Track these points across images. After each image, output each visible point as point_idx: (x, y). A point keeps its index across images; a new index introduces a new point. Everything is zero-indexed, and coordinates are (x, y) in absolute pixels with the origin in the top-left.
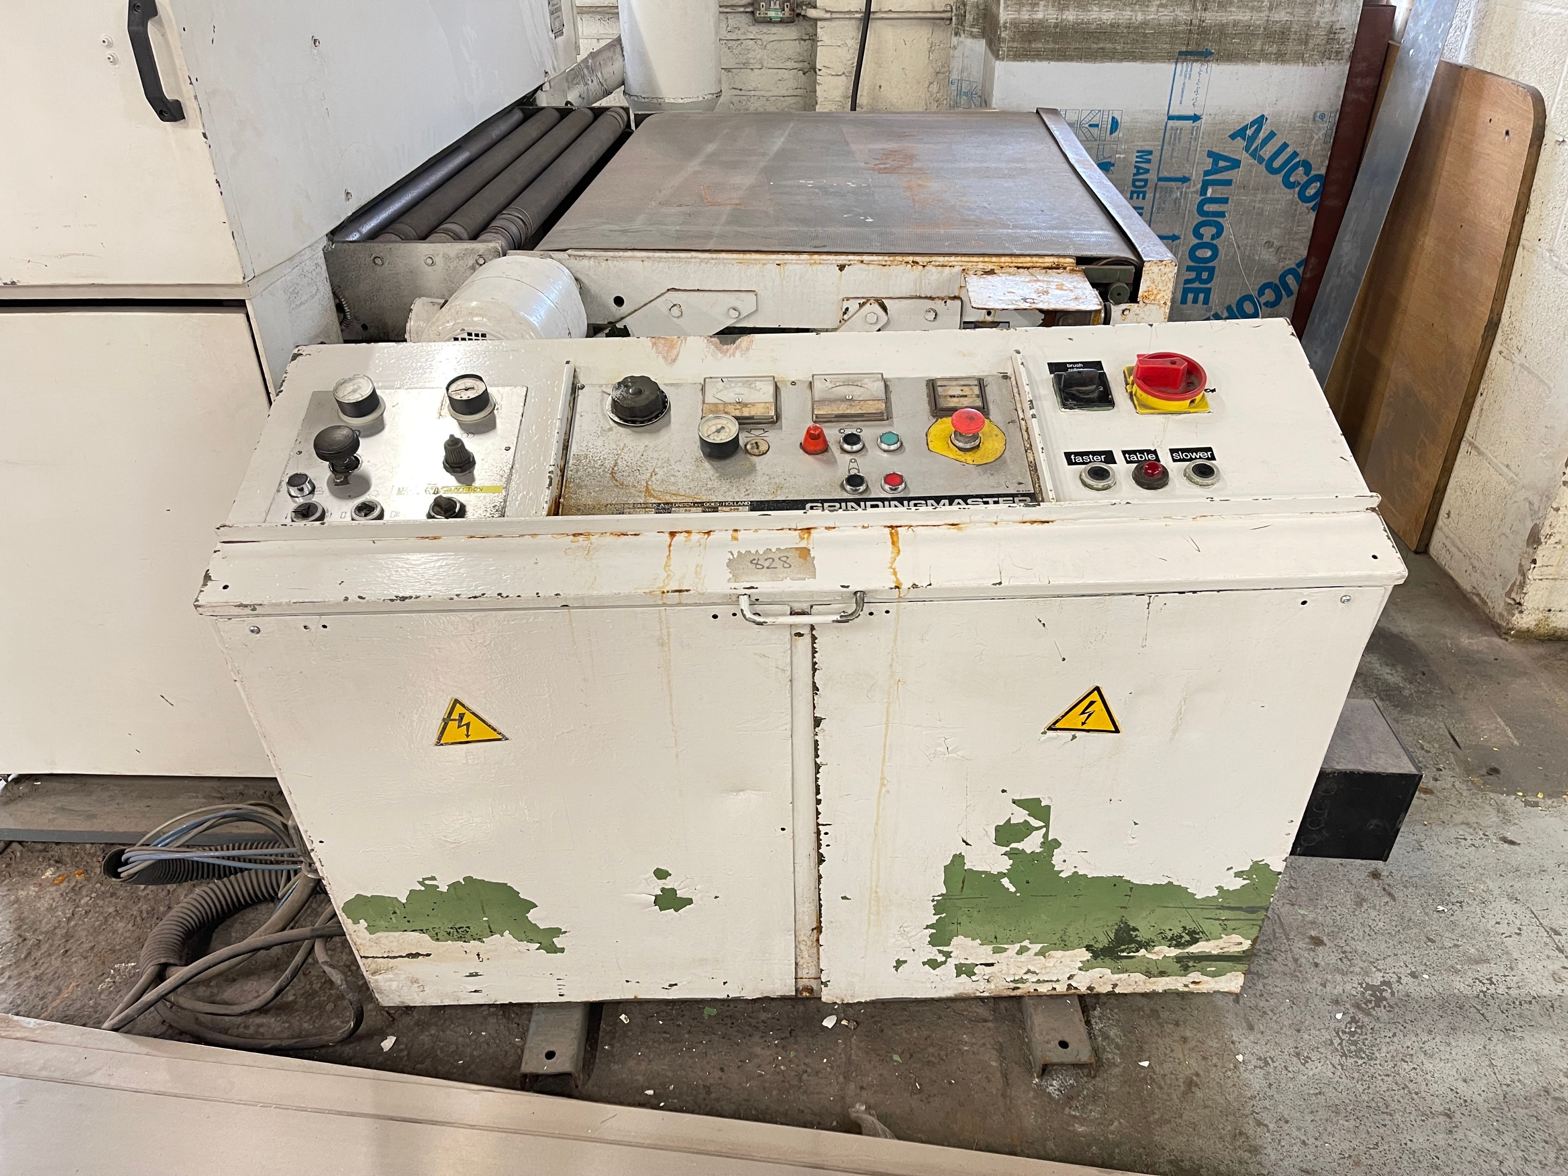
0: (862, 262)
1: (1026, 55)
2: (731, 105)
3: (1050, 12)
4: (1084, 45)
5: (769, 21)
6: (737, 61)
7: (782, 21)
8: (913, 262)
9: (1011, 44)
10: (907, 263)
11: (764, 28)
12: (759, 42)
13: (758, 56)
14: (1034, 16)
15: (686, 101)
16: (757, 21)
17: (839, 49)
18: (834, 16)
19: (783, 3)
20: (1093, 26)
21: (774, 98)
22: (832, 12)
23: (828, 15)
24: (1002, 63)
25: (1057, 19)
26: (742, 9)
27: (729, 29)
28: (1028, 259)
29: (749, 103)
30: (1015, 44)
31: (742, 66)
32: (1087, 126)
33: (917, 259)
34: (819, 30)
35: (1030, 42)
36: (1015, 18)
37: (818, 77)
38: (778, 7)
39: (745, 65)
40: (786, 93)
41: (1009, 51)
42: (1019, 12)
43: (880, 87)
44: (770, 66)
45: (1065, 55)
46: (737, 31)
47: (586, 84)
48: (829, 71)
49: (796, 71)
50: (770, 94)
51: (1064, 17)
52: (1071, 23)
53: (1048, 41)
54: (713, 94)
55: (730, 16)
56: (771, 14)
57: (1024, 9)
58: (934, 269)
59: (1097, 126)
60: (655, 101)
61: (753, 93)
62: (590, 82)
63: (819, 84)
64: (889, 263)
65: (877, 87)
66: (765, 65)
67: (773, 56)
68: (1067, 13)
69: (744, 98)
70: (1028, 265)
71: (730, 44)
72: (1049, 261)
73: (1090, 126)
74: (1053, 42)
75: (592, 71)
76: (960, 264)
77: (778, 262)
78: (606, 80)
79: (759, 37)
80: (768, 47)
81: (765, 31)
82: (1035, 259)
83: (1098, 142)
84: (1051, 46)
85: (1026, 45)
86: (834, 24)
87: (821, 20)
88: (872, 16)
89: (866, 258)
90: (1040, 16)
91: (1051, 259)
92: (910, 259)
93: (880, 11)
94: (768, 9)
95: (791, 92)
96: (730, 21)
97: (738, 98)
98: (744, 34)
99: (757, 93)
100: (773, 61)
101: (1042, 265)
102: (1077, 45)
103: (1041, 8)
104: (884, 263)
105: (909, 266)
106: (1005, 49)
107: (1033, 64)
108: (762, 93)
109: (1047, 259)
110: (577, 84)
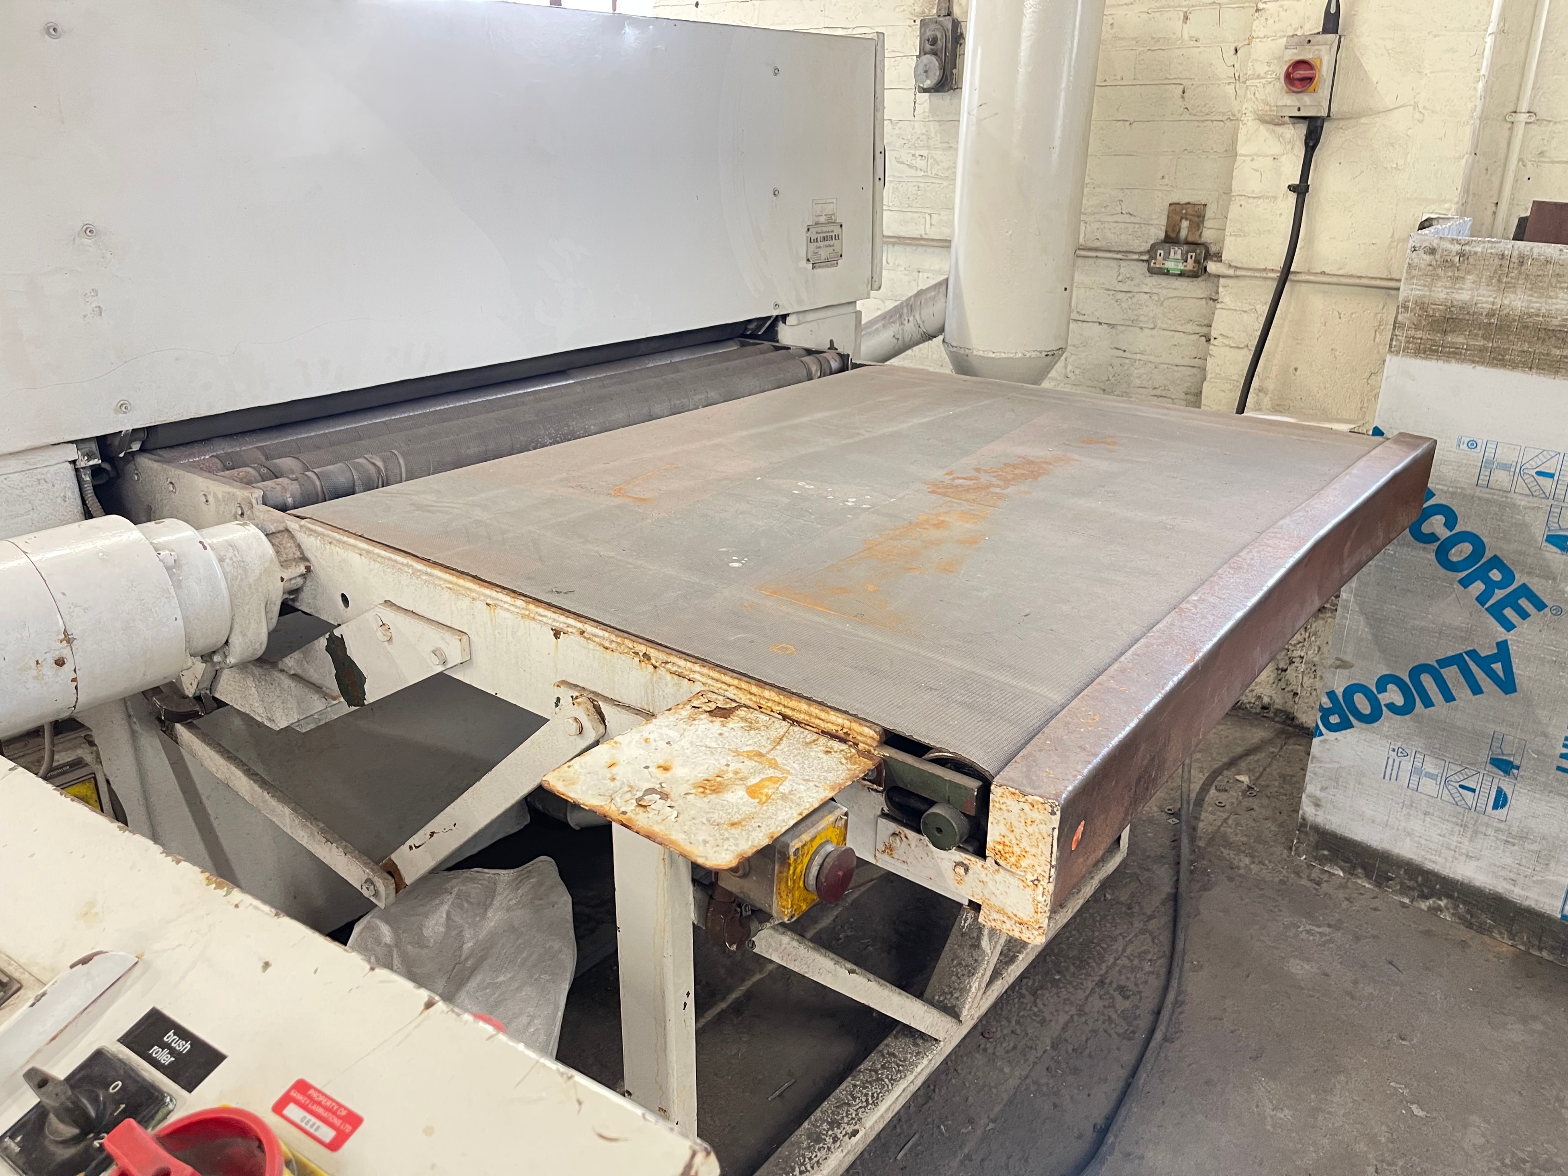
0: (582, 633)
1: (1436, 351)
2: (1110, 368)
3: (1481, 292)
4: (1540, 348)
5: (1167, 273)
6: (1125, 316)
7: (1182, 275)
8: (645, 654)
9: (1412, 332)
10: (636, 653)
11: (1163, 281)
12: (1155, 298)
13: (1151, 314)
14: (1455, 296)
15: (997, 355)
16: (1152, 271)
17: (1245, 316)
18: (1239, 273)
19: (1187, 253)
20: (1556, 322)
21: (1165, 366)
22: (1236, 268)
23: (1231, 272)
24: (1395, 358)
25: (1493, 304)
26: (1136, 257)
27: (1120, 278)
28: (804, 706)
29: (1132, 369)
30: (1419, 334)
31: (1130, 323)
32: (1533, 472)
33: (652, 652)
34: (1221, 289)
35: (1445, 332)
36: (1424, 296)
37: (1211, 347)
38: (1179, 257)
39: (1134, 323)
40: (1179, 361)
41: (1408, 342)
42: (1430, 287)
43: (1296, 369)
44: (1165, 326)
45: (1503, 360)
46: (1129, 282)
47: (902, 324)
48: (1226, 342)
49: (1197, 336)
50: (1158, 360)
51: (1506, 302)
52: (1517, 313)
53: (1476, 335)
54: (1041, 352)
55: (1123, 263)
56: (1170, 265)
57: (1440, 284)
58: (669, 677)
59: (1552, 476)
60: (962, 351)
61: (1138, 356)
62: (906, 322)
63: (1211, 356)
64: (613, 646)
65: (1292, 369)
66: (1159, 324)
67: (1171, 315)
68: (1512, 296)
69: (1127, 361)
70: (801, 717)
71: (1120, 296)
72: (835, 721)
73: (1539, 473)
74: (1484, 337)
75: (911, 309)
76: (704, 680)
77: (489, 601)
78: (923, 322)
79: (1155, 291)
80: (1166, 303)
81: (1164, 284)
82: (815, 710)
83: (1550, 502)
84: (1481, 342)
85: (1438, 337)
86: (1242, 283)
87: (1224, 277)
88: (1291, 277)
89: (589, 628)
90: (1464, 296)
91: (840, 719)
92: (642, 649)
93: (1309, 273)
94: (1167, 257)
95: (1187, 361)
96: (1122, 270)
97: (1120, 361)
98: (1138, 285)
99: (1144, 357)
100: (1169, 322)
101: (822, 725)
102: (1526, 347)
103: (1468, 284)
104: (607, 644)
105: (637, 659)
106: (1403, 339)
107: (1447, 366)
108: (1151, 358)
109: (833, 717)
110: (893, 322)
